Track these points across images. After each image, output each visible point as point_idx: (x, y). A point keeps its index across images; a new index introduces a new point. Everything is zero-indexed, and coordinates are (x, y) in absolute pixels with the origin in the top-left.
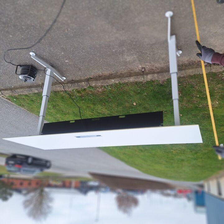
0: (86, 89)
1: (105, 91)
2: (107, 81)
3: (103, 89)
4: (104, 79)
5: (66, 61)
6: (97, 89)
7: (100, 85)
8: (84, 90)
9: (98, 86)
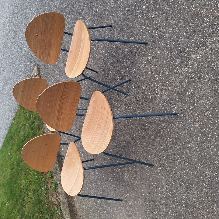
0: (53, 178)
1: (53, 207)
2: (67, 209)
3: (55, 204)
4: (68, 205)
5: (83, 155)
6: (55, 196)
7: (61, 199)
8: (52, 176)
9: (58, 196)
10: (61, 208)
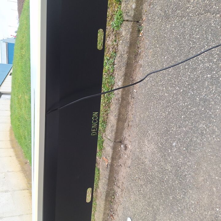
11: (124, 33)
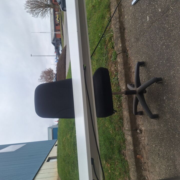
1: (111, 75)
4: (125, 75)
5: (148, 17)
8: (113, 46)
9: (116, 66)
10: (118, 77)
11: (119, 60)
